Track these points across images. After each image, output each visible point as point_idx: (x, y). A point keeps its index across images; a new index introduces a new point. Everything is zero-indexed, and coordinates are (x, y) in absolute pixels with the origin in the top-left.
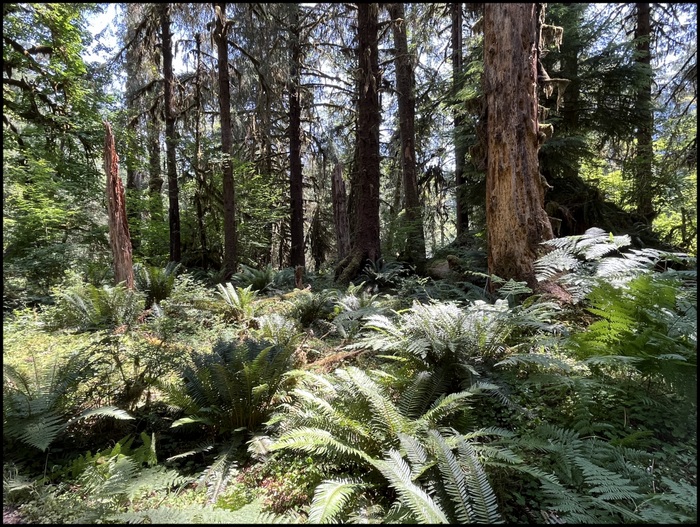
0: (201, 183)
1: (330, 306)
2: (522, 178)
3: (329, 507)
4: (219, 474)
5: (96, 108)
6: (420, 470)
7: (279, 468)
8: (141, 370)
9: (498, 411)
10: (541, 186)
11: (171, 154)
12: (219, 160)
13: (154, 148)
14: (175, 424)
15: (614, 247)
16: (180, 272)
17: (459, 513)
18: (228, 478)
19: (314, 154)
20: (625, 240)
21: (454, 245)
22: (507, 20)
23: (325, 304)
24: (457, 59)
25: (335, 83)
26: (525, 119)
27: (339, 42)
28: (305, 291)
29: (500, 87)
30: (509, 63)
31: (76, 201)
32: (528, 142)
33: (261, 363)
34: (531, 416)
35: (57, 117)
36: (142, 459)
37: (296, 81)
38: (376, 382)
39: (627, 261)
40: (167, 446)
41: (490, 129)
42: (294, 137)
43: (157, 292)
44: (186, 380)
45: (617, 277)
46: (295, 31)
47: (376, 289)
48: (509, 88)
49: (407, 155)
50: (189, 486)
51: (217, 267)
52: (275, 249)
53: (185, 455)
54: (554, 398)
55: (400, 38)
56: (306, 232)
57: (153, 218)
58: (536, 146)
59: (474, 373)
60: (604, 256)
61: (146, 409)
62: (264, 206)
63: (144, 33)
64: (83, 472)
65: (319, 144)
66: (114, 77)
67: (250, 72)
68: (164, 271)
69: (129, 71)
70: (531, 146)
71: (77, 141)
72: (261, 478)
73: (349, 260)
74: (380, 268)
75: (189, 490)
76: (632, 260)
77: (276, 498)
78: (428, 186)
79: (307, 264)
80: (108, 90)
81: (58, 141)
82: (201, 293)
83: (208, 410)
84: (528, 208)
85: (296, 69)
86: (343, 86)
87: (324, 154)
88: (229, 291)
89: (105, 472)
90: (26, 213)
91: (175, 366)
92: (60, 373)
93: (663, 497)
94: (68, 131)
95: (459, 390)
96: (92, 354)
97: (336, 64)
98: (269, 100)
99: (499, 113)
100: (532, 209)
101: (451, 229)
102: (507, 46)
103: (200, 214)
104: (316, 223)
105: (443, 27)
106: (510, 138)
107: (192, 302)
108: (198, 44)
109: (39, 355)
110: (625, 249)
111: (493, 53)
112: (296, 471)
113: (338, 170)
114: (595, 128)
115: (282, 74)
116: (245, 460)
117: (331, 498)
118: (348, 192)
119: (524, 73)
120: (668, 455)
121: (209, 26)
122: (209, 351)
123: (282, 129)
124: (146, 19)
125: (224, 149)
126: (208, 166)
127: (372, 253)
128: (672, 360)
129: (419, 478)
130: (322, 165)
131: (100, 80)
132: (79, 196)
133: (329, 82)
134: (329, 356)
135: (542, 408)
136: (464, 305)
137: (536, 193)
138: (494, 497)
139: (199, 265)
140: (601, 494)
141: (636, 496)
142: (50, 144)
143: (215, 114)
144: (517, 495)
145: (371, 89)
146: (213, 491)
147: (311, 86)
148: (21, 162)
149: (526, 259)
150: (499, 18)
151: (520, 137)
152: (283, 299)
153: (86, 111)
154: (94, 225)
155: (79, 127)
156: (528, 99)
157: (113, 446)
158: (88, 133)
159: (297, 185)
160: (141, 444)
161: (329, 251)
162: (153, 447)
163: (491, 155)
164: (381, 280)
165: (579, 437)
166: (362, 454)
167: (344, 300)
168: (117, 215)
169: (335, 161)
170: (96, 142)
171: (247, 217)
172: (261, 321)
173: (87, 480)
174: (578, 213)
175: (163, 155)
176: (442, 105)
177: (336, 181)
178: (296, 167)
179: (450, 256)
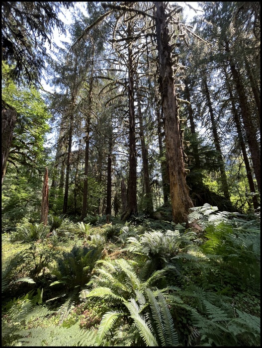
0: (76, 185)
1: (118, 230)
2: (181, 186)
3: (107, 326)
4: (66, 308)
5: (45, 161)
6: (142, 307)
7: (91, 305)
8: (43, 259)
9: (176, 277)
10: (188, 189)
11: (67, 176)
12: (84, 177)
13: (62, 173)
14: (52, 285)
15: (213, 211)
16: (65, 217)
17: (158, 329)
18: (69, 310)
19: (116, 175)
20: (216, 208)
21: (163, 206)
22: (172, 140)
23: (117, 230)
24: (161, 147)
25: (123, 153)
26: (180, 168)
27: (124, 142)
28: (109, 225)
29: (171, 159)
30: (174, 151)
31: (33, 191)
32: (182, 175)
33: (88, 257)
34: (188, 280)
35: (31, 164)
36: (36, 301)
37: (111, 153)
38: (131, 265)
39: (218, 216)
40: (48, 294)
41: (170, 171)
42: (109, 170)
43: (55, 226)
44: (59, 264)
45: (216, 221)
46: (111, 139)
47: (136, 223)
48: (175, 158)
49: (146, 176)
50: (53, 314)
51: (79, 214)
52: (101, 207)
53: (53, 299)
54: (196, 272)
55: (143, 142)
56: (112, 201)
57: (59, 197)
58: (185, 176)
59: (166, 261)
60: (210, 214)
61: (42, 276)
62: (98, 192)
63: (64, 139)
64: (11, 308)
65: (117, 172)
66: (52, 151)
67: (96, 151)
68: (59, 217)
69: (57, 150)
70: (183, 176)
71: (37, 171)
72: (83, 310)
73: (126, 212)
74: (137, 215)
75: (53, 316)
76: (220, 215)
77: (88, 320)
78: (154, 186)
79: (112, 213)
80: (50, 155)
81: (31, 171)
82: (72, 226)
83: (66, 277)
84: (184, 197)
85: (111, 149)
86: (125, 154)
87: (119, 175)
88: (82, 225)
89: (20, 308)
90: (14, 195)
91: (55, 258)
92: (12, 261)
93: (236, 320)
94: (34, 167)
95: (160, 269)
96: (25, 254)
97: (123, 148)
98: (101, 159)
99: (172, 166)
100: (185, 197)
101: (162, 200)
102: (173, 147)
103: (75, 196)
104: (116, 198)
105: (156, 138)
106: (176, 174)
107: (68, 229)
108: (80, 142)
109: (6, 252)
110: (217, 211)
111: (169, 149)
112: (97, 307)
113: (123, 181)
114: (205, 169)
115: (106, 151)
116: (77, 301)
117: (108, 321)
118: (127, 188)
119: (179, 154)
120: (240, 298)
121: (84, 138)
122: (69, 252)
123: (105, 167)
124: (65, 135)
125: (85, 174)
126: (79, 180)
127: (134, 210)
128: (234, 257)
129: (142, 311)
130: (118, 179)
131: (48, 152)
132: (34, 189)
133: (121, 153)
134: (116, 252)
135: (192, 276)
136: (164, 232)
137: (186, 191)
138: (172, 320)
139: (73, 214)
140: (213, 318)
141: (226, 319)
142: (28, 171)
143: (83, 163)
144: (183, 318)
145: (133, 156)
146: (63, 317)
147: (115, 154)
148: (17, 178)
149: (185, 214)
150: (170, 139)
151: (179, 173)
152: (101, 228)
153: (42, 162)
154: (38, 199)
155: (38, 166)
156: (181, 162)
157: (26, 294)
158: (41, 169)
159: (109, 185)
160: (37, 293)
161: (120, 208)
162: (42, 295)
163: (171, 179)
164: (138, 220)
165: (205, 290)
166: (122, 299)
167: (124, 228)
168: (45, 198)
169: (122, 177)
170: (43, 171)
171: (91, 196)
172: (92, 237)
173: (12, 312)
174: (203, 196)
175: (65, 176)
176: (157, 160)
177: (123, 184)
178: (110, 179)
179: (161, 211)
